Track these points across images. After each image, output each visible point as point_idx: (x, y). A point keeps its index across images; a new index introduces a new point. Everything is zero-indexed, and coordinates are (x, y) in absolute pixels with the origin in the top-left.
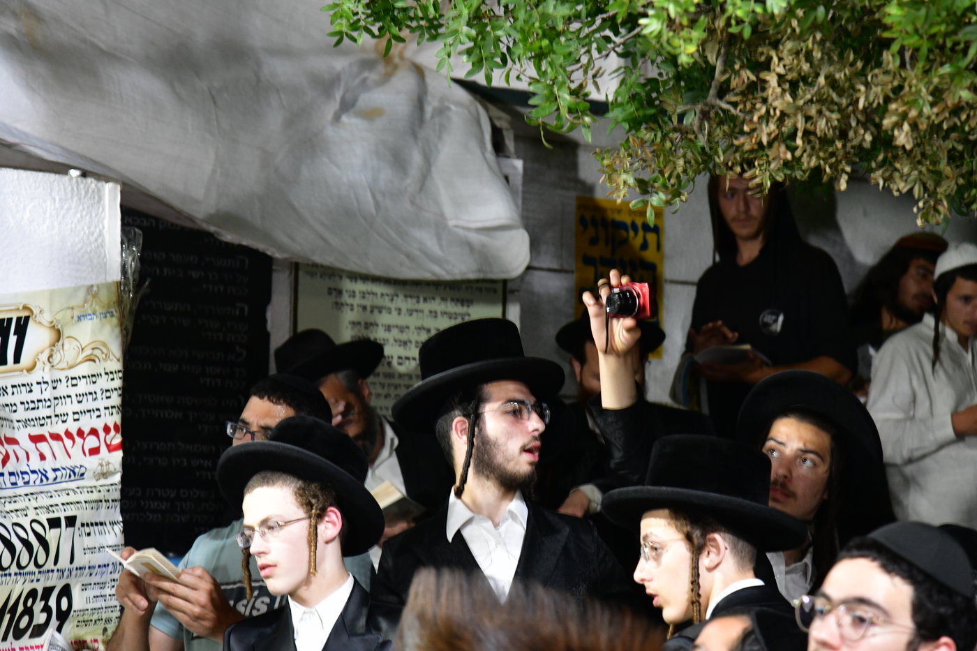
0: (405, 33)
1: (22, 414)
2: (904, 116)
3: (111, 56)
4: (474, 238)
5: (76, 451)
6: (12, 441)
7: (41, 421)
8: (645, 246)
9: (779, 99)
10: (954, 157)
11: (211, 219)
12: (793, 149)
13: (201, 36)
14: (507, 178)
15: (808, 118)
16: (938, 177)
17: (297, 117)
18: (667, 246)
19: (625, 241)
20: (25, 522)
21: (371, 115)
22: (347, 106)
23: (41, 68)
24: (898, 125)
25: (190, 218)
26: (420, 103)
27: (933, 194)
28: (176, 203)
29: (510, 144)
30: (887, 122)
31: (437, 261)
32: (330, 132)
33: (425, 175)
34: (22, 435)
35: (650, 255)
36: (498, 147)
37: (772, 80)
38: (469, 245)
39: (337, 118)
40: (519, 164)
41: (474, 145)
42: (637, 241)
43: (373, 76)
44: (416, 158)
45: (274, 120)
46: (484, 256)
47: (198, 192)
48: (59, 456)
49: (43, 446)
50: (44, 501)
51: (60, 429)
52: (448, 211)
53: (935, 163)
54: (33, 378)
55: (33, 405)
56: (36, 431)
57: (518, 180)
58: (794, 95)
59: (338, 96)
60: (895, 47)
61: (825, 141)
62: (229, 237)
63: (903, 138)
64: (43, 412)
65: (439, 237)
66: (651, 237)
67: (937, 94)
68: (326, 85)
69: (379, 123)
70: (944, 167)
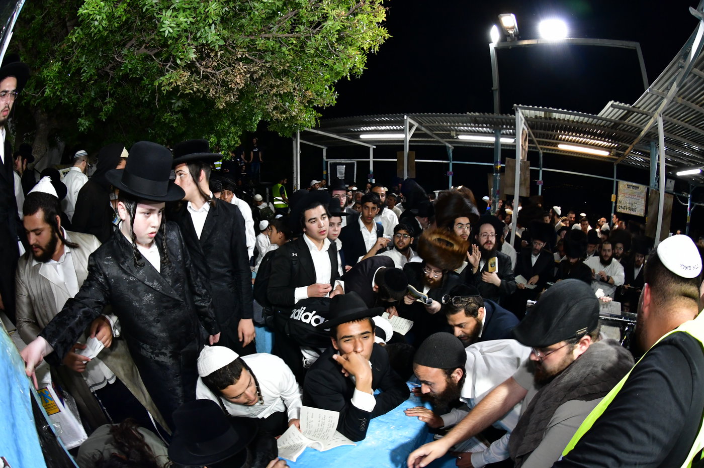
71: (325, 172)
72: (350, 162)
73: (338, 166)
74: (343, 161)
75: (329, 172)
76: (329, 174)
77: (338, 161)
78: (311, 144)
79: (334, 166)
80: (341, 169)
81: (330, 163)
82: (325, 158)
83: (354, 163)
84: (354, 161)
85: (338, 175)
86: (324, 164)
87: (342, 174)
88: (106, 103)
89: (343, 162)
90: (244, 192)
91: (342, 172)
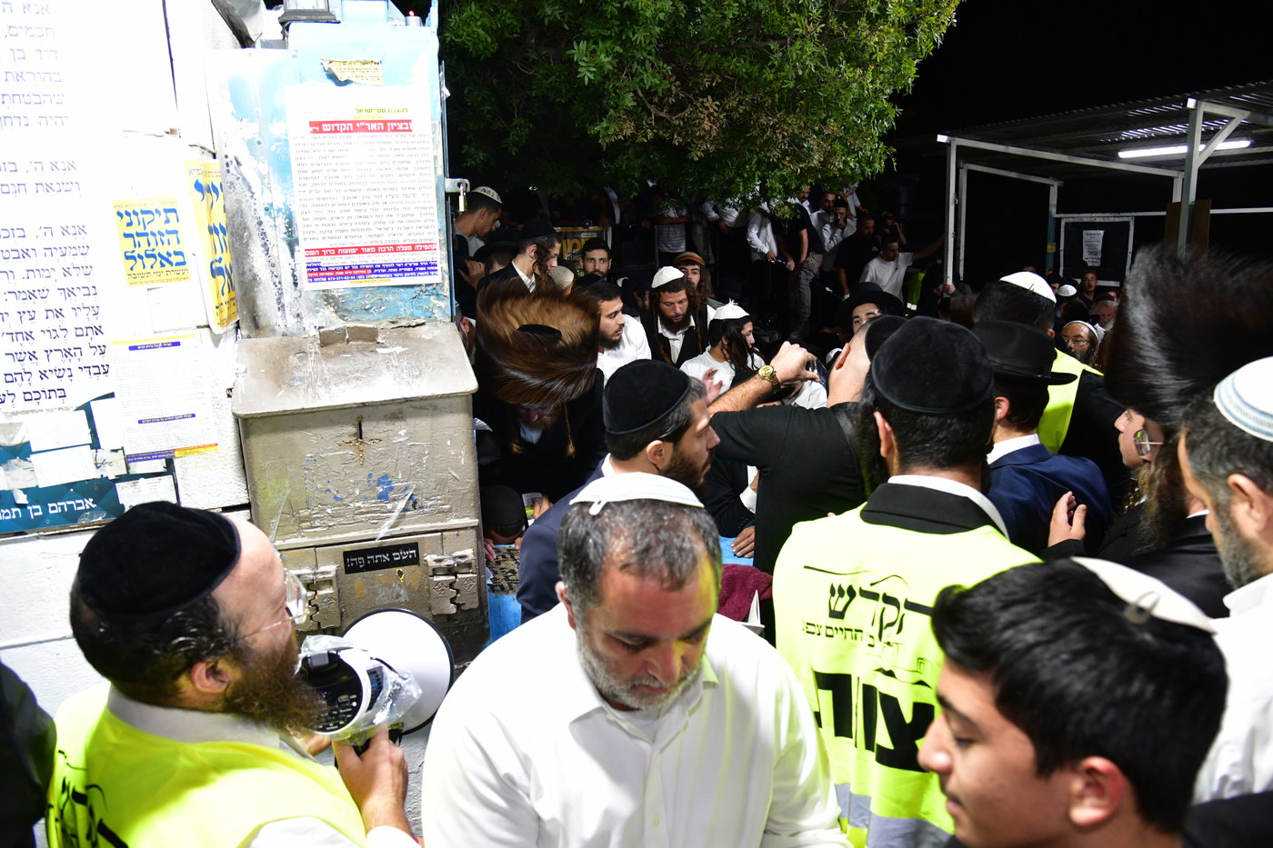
71: (1051, 248)
72: (1117, 220)
73: (1085, 232)
74: (1099, 217)
75: (1062, 247)
76: (1062, 253)
77: (1086, 217)
78: (1013, 175)
79: (1076, 231)
80: (1095, 239)
81: (1066, 224)
82: (1053, 210)
83: (1129, 222)
84: (1128, 217)
85: (1086, 255)
86: (1051, 226)
87: (1096, 254)
88: (515, 127)
89: (1098, 220)
90: (828, 289)
91: (1095, 247)
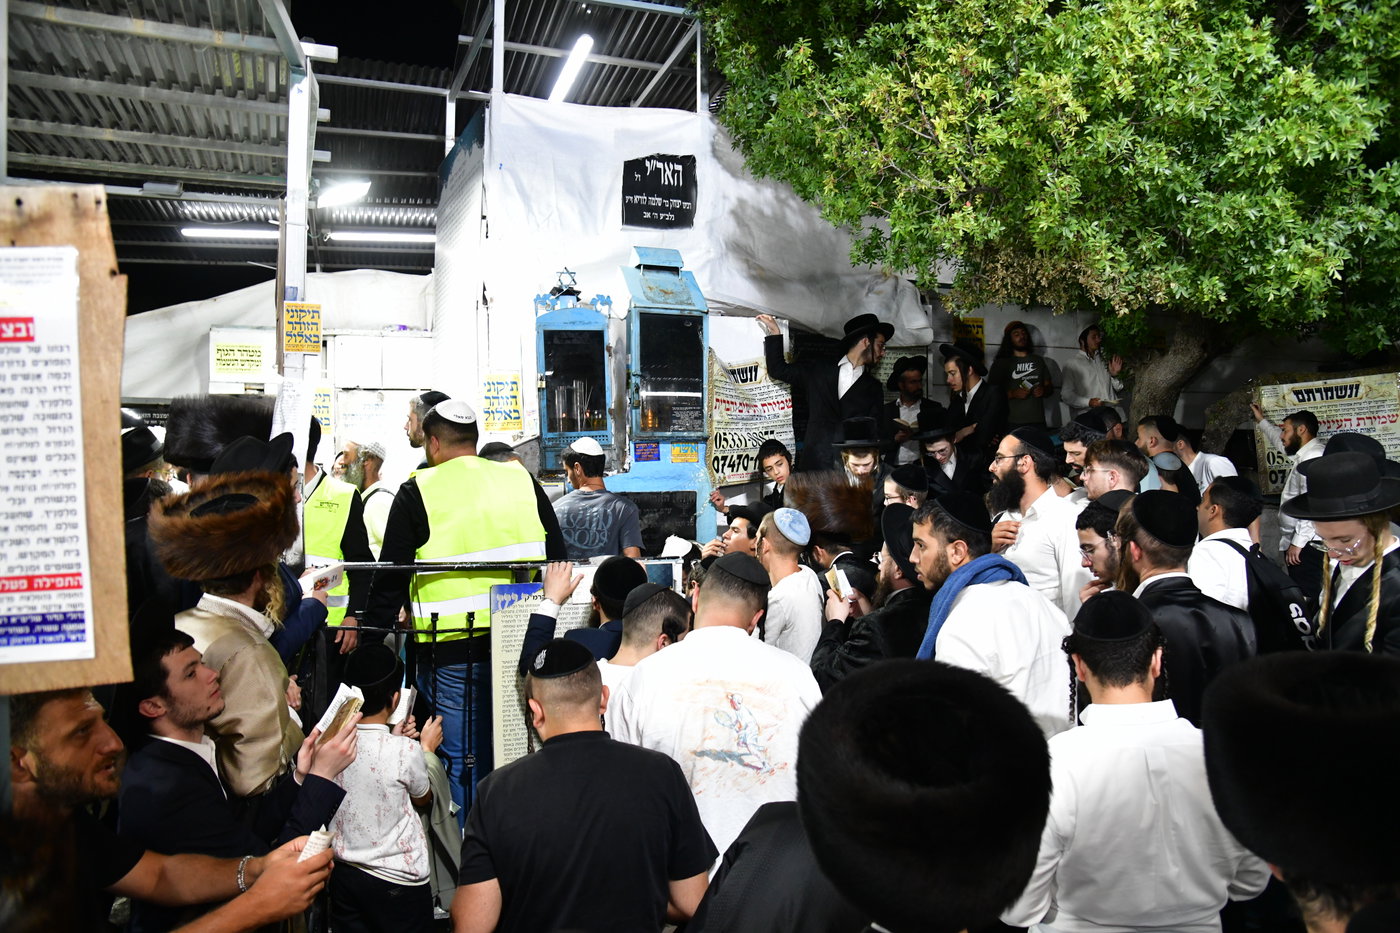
0: (876, 261)
1: (759, 397)
2: (1043, 275)
3: (789, 280)
4: (915, 332)
5: (776, 409)
6: (756, 406)
7: (765, 399)
8: (977, 333)
9: (1001, 273)
10: (1065, 290)
11: (823, 330)
12: (1007, 290)
13: (819, 272)
14: (926, 312)
15: (1012, 279)
16: (1060, 298)
17: (851, 296)
18: (986, 332)
19: (971, 331)
20: (757, 432)
21: (878, 293)
22: (870, 291)
23: (764, 285)
24: (1041, 278)
25: (814, 330)
26: (896, 288)
27: (1059, 304)
28: (810, 326)
29: (927, 300)
30: (1038, 278)
31: (901, 340)
32: (865, 299)
33: (898, 311)
34: (759, 404)
35: (979, 336)
36: (923, 301)
37: (999, 266)
38: (913, 335)
39: (867, 294)
40: (931, 306)
41: (914, 301)
42: (975, 331)
43: (880, 281)
44: (894, 307)
45: (844, 297)
46: (917, 338)
47: (818, 322)
48: (770, 411)
49: (765, 408)
50: (765, 425)
51: (771, 402)
52: (905, 324)
53: (1059, 292)
54: (761, 385)
55: (762, 394)
56: (763, 402)
57: (930, 312)
58: (1007, 270)
59: (867, 287)
60: (1038, 250)
61: (1020, 288)
62: (827, 335)
63: (1044, 283)
64: (765, 396)
65: (902, 333)
66: (980, 330)
67: (1054, 266)
68: (862, 284)
69: (882, 295)
70: (1062, 294)
